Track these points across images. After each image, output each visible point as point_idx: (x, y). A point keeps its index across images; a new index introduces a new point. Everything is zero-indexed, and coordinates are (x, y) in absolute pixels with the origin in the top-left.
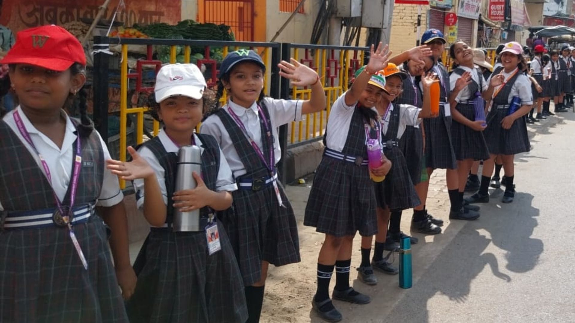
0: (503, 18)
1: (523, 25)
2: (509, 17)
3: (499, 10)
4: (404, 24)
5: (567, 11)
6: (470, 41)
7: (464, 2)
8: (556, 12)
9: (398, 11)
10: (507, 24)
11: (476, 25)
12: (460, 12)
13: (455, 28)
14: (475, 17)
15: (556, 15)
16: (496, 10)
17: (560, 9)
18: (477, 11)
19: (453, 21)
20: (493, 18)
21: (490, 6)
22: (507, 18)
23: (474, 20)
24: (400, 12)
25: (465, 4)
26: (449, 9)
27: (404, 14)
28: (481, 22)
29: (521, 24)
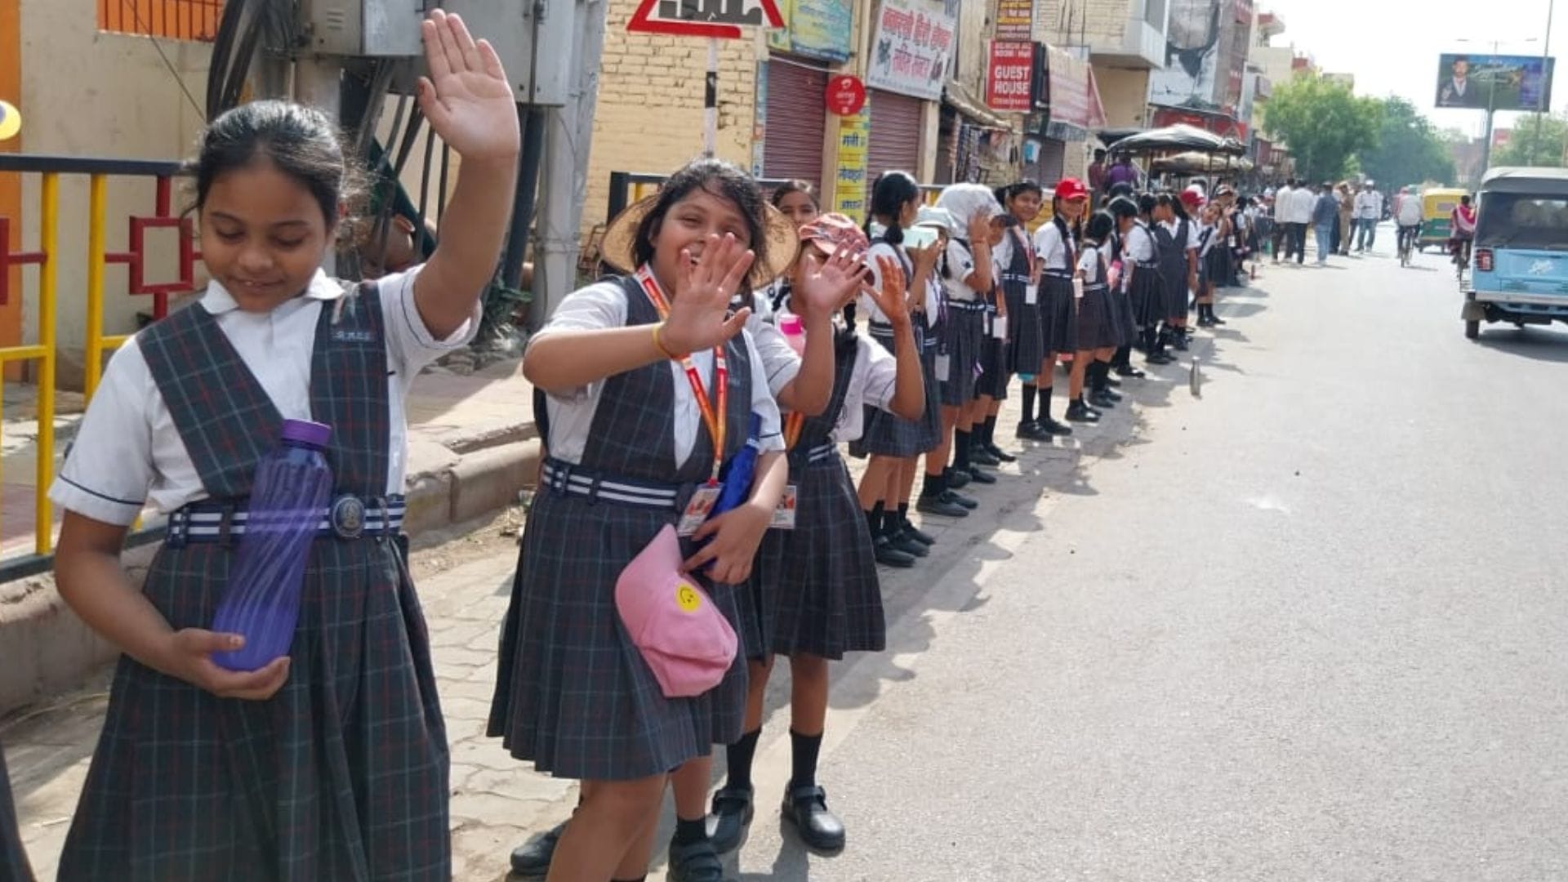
0: (1027, 102)
1: (1087, 124)
2: (1043, 101)
3: (1016, 80)
4: (688, 102)
5: (1214, 96)
6: (916, 162)
7: (889, 45)
8: (1188, 97)
9: (669, 61)
10: (1039, 119)
11: (933, 117)
12: (876, 75)
13: (862, 122)
14: (931, 93)
15: (1186, 104)
16: (1009, 80)
17: (1197, 91)
18: (936, 75)
19: (851, 102)
20: (1000, 101)
21: (993, 67)
22: (1038, 103)
23: (927, 100)
24: (673, 66)
25: (892, 52)
26: (839, 64)
27: (686, 73)
28: (948, 110)
29: (1080, 121)
